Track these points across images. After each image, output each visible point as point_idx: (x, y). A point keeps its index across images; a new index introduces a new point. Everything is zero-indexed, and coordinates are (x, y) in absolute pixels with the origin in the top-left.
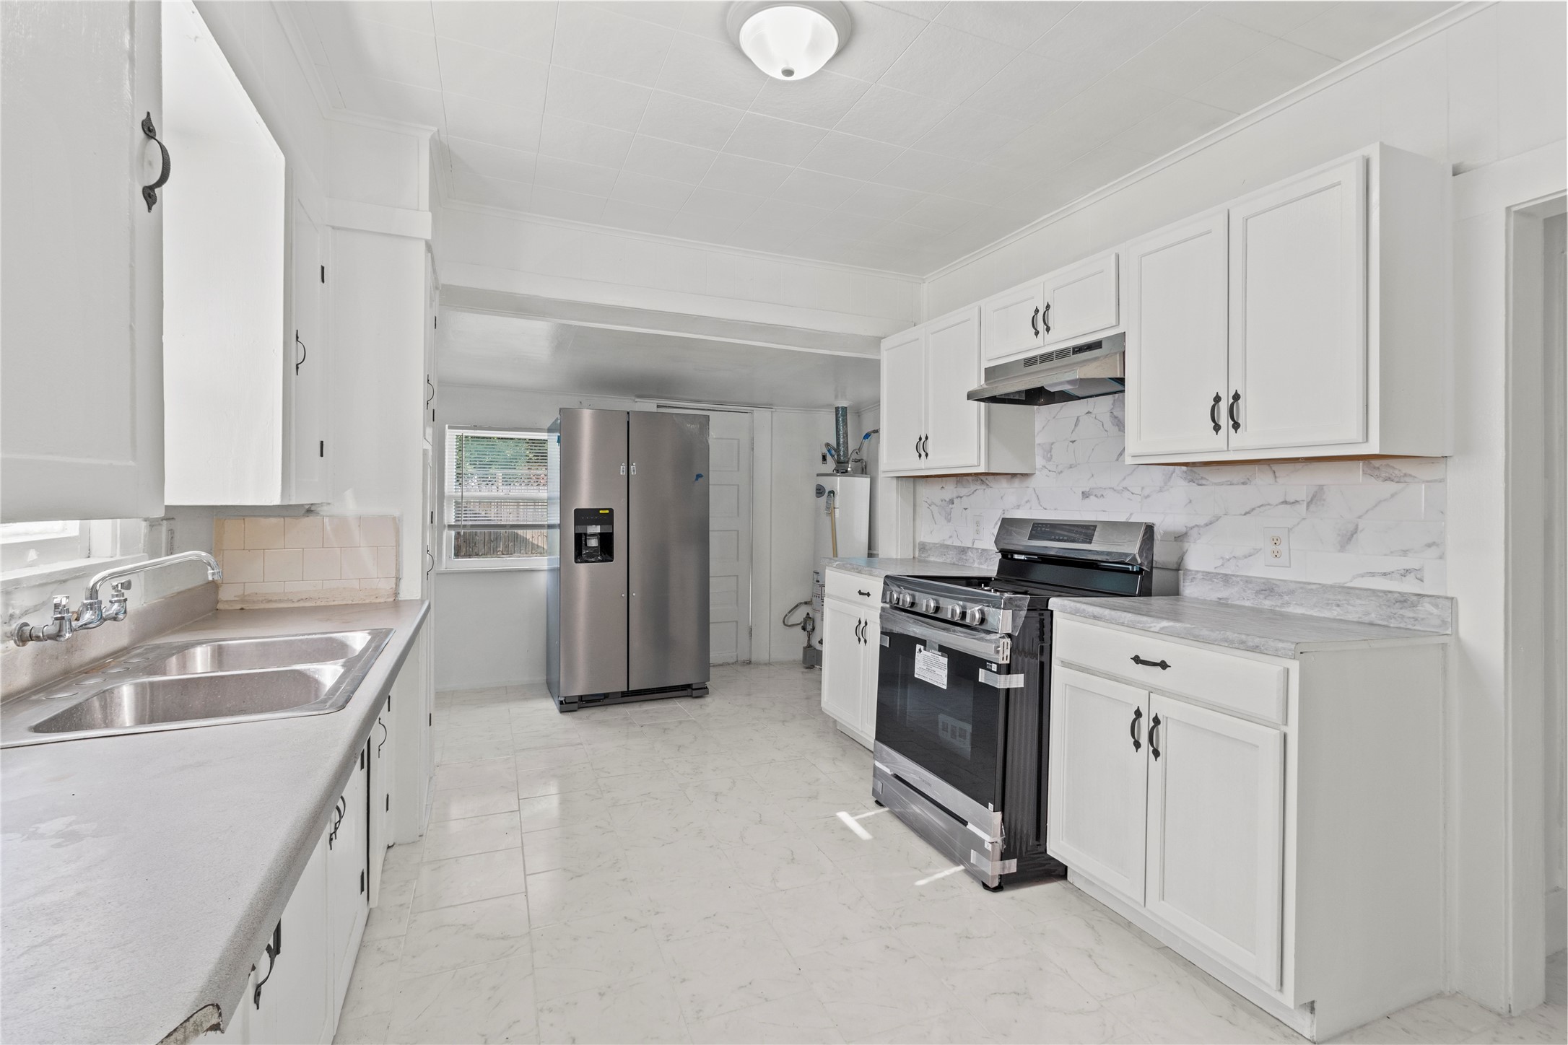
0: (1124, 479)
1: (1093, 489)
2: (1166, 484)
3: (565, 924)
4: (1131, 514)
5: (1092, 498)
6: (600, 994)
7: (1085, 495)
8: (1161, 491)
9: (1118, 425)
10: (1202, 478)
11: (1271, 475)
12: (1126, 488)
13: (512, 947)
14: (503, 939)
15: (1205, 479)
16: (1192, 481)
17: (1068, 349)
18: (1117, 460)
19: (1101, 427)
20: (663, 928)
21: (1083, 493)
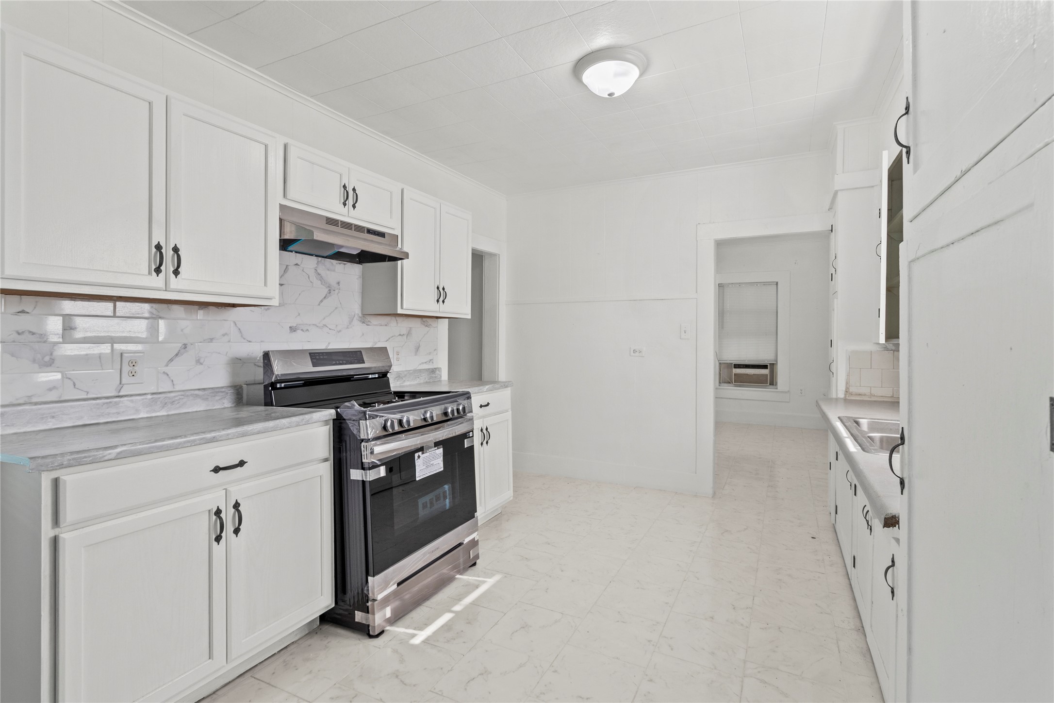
0: (324, 319)
1: (300, 324)
2: (350, 324)
3: (715, 669)
4: (329, 343)
5: (299, 331)
6: (713, 618)
7: (293, 329)
8: (347, 328)
9: (320, 280)
10: (369, 321)
11: (395, 321)
12: (325, 325)
13: (759, 672)
14: (766, 682)
15: (370, 322)
16: (363, 323)
17: (364, 228)
18: (319, 305)
19: (308, 279)
20: (654, 630)
21: (290, 327)
